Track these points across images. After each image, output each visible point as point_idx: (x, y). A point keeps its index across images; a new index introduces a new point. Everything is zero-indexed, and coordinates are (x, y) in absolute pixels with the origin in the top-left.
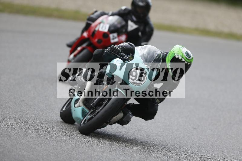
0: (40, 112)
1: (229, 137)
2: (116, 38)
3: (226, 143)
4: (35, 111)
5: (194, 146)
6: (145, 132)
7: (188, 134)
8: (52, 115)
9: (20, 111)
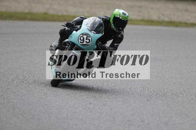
0: (22, 97)
1: (176, 105)
3: (174, 110)
4: (18, 96)
5: (149, 114)
6: (109, 106)
7: (143, 105)
8: (32, 98)
9: (7, 98)
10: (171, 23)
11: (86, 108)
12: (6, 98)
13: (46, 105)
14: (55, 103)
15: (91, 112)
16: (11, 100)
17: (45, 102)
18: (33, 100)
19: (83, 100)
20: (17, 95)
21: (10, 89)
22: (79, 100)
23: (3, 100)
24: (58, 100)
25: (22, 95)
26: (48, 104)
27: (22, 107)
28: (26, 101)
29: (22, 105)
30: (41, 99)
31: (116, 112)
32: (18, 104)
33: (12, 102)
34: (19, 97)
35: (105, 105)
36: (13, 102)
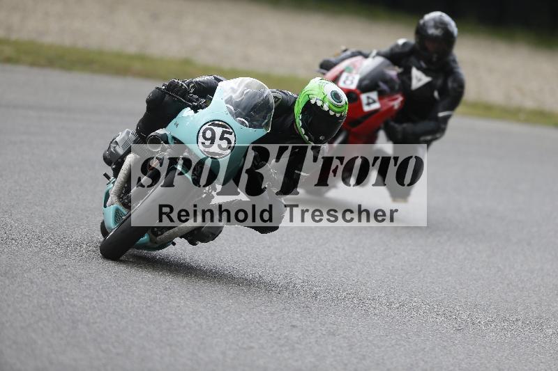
0: (101, 292)
2: (374, 102)
3: (530, 362)
6: (344, 337)
7: (444, 341)
8: (129, 298)
9: (57, 291)
10: (541, 117)
11: (279, 339)
12: (54, 292)
13: (168, 321)
14: (191, 316)
15: (293, 350)
16: (67, 299)
17: (165, 314)
18: (130, 306)
19: (272, 314)
20: (88, 286)
21: (69, 267)
22: (261, 313)
23: (44, 296)
24: (202, 309)
25: (101, 287)
26: (174, 317)
27: (98, 320)
28: (111, 304)
29: (99, 316)
30: (152, 303)
31: (364, 357)
32: (87, 311)
33: (72, 306)
34: (92, 291)
35: (334, 335)
36: (74, 306)
